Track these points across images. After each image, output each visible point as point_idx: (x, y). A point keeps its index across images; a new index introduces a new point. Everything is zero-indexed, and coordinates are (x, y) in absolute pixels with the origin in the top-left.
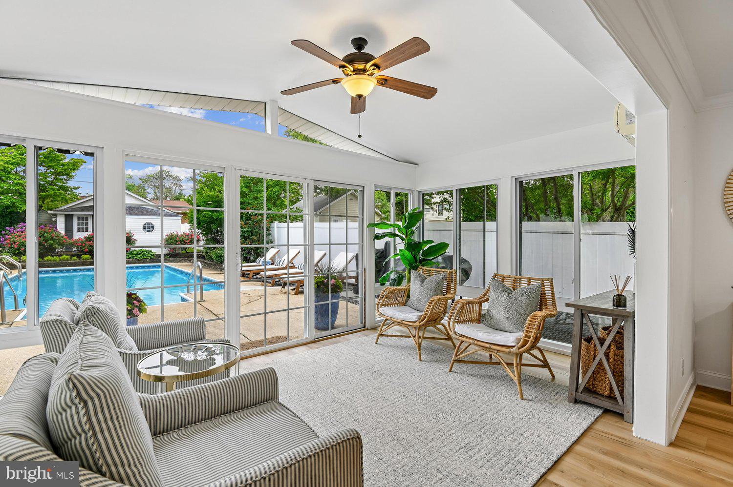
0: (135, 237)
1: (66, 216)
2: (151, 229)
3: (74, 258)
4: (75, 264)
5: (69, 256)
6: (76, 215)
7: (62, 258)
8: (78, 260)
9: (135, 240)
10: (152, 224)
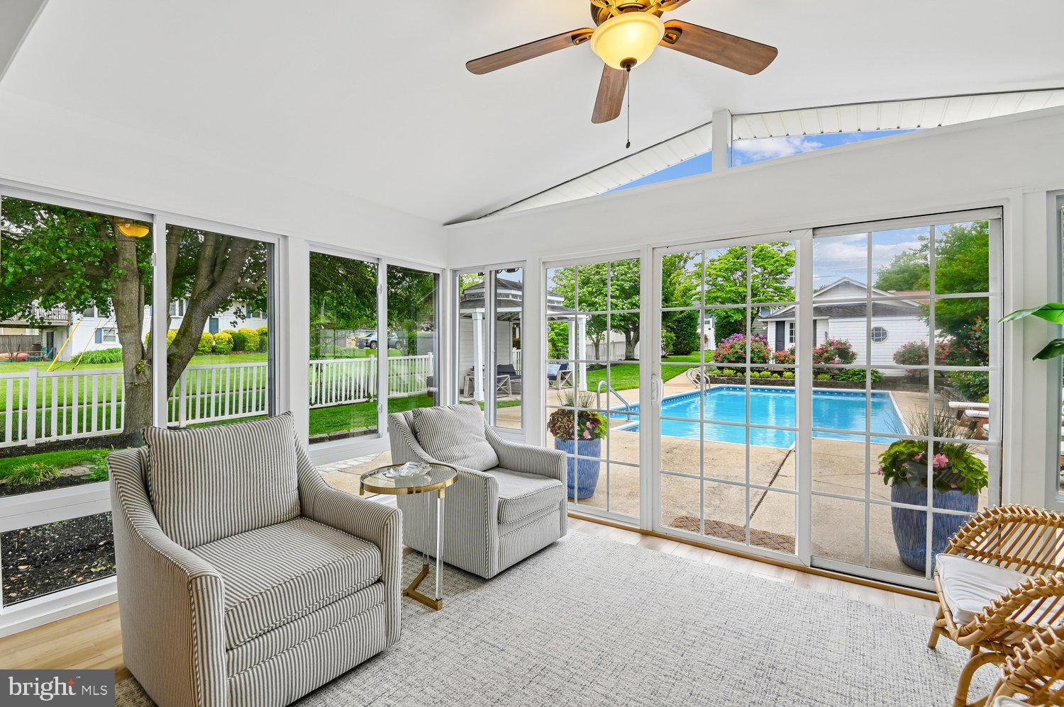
0: (853, 349)
1: (777, 323)
2: (881, 337)
3: (774, 375)
4: (773, 383)
5: (769, 373)
6: (788, 321)
7: (761, 374)
8: (779, 378)
9: (854, 354)
10: (883, 330)
